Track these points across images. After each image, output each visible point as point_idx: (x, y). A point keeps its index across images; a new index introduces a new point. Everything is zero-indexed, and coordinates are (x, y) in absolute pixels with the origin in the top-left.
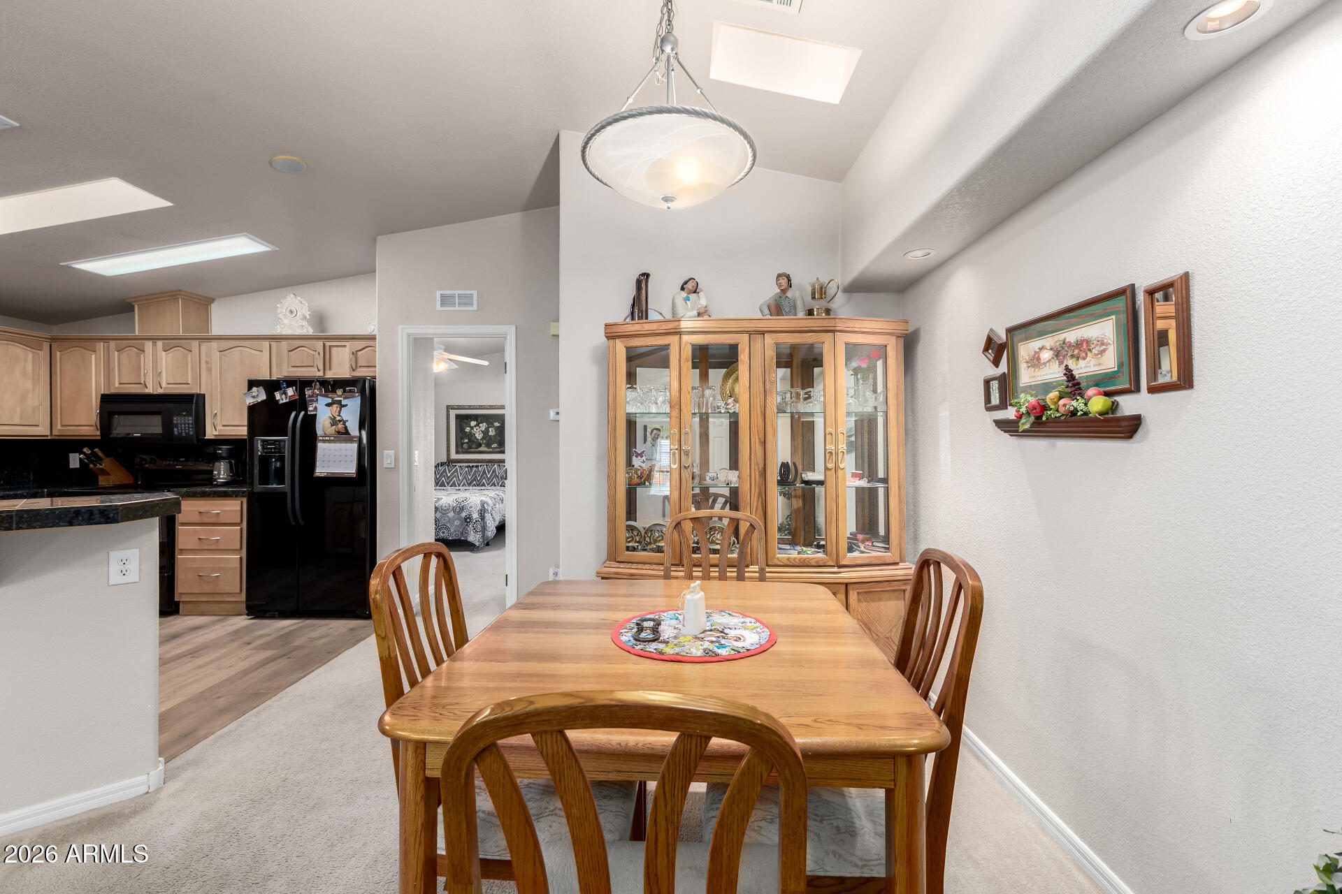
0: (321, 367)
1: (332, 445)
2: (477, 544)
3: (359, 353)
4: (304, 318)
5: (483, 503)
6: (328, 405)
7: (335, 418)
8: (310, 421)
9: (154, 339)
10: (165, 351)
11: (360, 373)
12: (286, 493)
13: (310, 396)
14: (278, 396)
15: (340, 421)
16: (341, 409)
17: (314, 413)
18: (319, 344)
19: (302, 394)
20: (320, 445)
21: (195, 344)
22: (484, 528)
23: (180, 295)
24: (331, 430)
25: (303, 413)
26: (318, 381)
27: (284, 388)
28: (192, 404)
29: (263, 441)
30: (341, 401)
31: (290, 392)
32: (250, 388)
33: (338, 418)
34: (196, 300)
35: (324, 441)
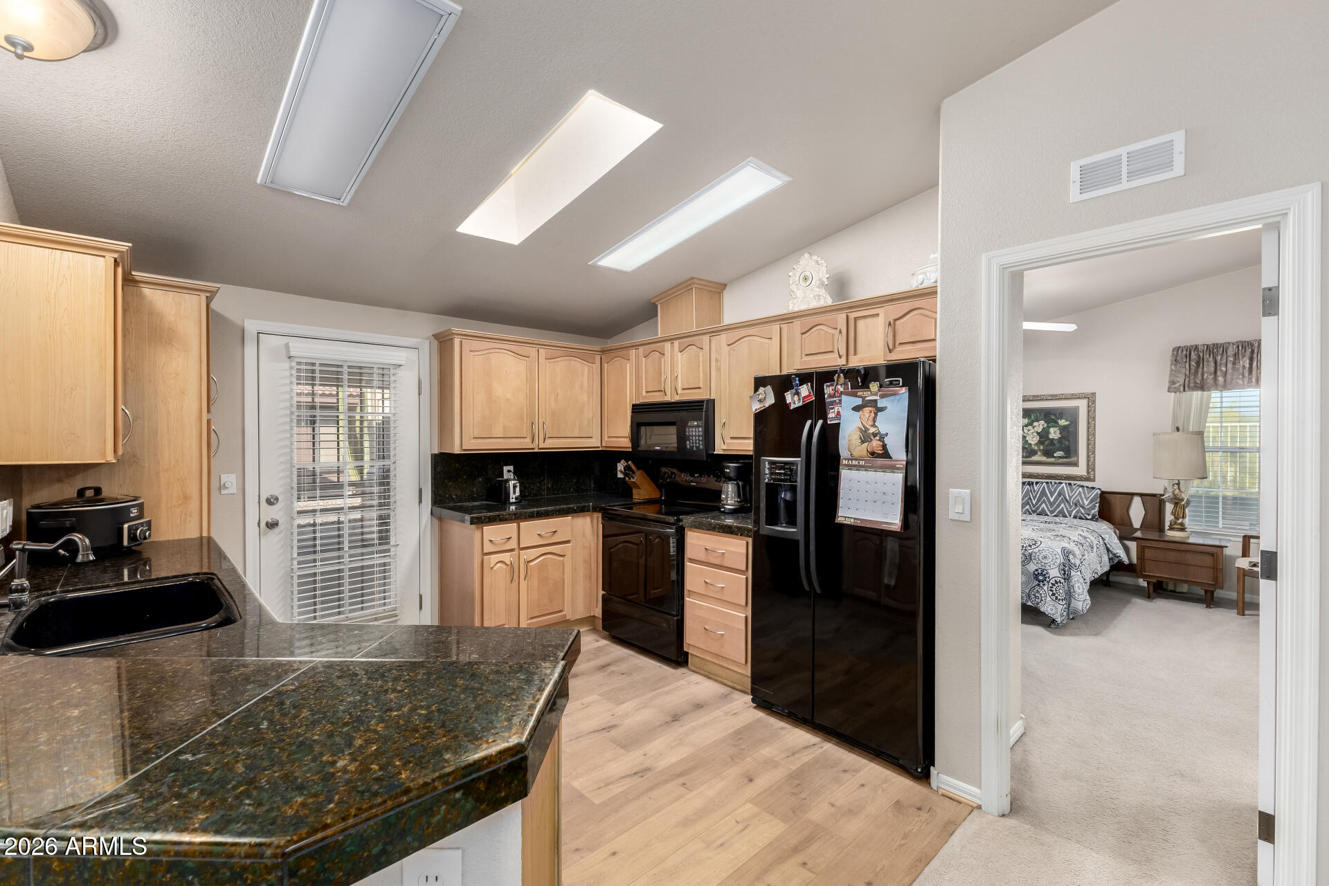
0: (843, 352)
1: (862, 474)
2: (1059, 620)
3: (898, 322)
4: (822, 284)
5: (1067, 553)
6: (857, 409)
7: (867, 429)
8: (831, 434)
9: (671, 340)
10: (681, 352)
11: (903, 354)
12: (798, 542)
13: (830, 396)
14: (789, 397)
15: (875, 435)
16: (876, 414)
17: (837, 422)
18: (841, 318)
19: (820, 393)
20: (845, 474)
21: (706, 338)
22: (1069, 595)
23: (693, 283)
24: (861, 450)
25: (820, 422)
26: (842, 371)
27: (797, 385)
28: (702, 410)
29: (772, 463)
30: (876, 400)
31: (805, 390)
32: (756, 390)
33: (872, 430)
34: (709, 289)
35: (850, 467)
